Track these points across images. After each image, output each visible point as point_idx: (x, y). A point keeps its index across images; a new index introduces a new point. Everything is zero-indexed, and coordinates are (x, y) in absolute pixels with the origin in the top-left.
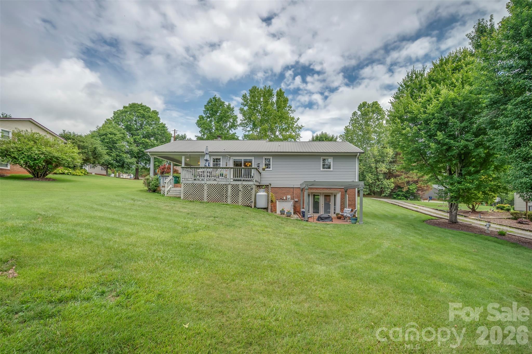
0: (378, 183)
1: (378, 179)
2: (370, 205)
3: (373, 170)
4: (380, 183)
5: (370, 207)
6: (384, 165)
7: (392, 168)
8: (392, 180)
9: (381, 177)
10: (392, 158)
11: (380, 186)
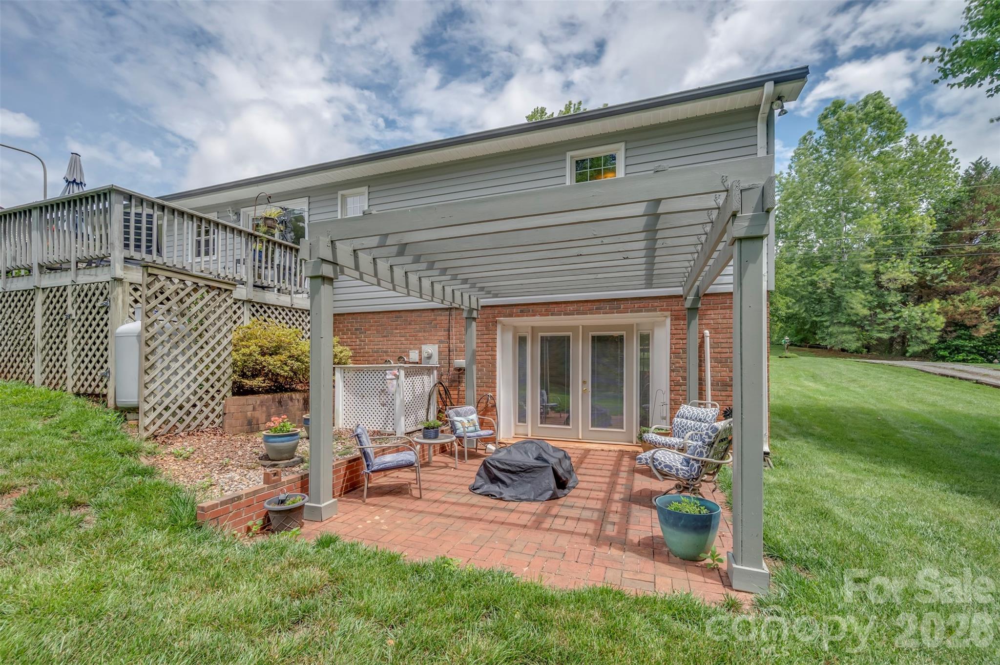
0: (882, 316)
1: (883, 306)
2: (854, 381)
3: (867, 280)
4: (890, 314)
5: (853, 387)
6: (903, 265)
7: (931, 271)
8: (936, 304)
9: (894, 298)
10: (932, 242)
11: (892, 324)
